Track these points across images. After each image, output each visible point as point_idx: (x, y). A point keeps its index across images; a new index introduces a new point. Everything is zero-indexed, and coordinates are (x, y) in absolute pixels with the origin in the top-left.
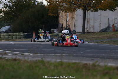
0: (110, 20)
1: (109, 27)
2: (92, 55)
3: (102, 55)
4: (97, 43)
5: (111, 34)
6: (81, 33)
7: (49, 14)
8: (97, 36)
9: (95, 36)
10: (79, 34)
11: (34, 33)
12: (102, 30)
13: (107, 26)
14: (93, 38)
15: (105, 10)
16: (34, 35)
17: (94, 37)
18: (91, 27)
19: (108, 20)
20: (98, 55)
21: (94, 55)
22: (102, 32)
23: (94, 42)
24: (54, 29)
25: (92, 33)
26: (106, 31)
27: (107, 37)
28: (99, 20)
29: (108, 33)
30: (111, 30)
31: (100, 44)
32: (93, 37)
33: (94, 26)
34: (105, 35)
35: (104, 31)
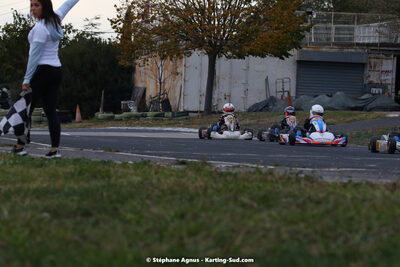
0: (272, 81)
6: (201, 112)
7: (121, 63)
10: (195, 114)
11: (78, 110)
12: (256, 105)
15: (263, 56)
16: (78, 115)
18: (223, 98)
19: (267, 80)
22: (255, 111)
24: (128, 102)
26: (267, 110)
28: (244, 81)
30: (280, 106)
33: (229, 96)
35: (261, 110)
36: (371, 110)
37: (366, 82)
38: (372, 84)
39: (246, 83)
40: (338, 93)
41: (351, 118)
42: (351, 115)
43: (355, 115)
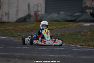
0: (32, 5)
1: (29, 16)
2: (6, 54)
3: (20, 54)
4: (13, 37)
5: (32, 26)
8: (13, 28)
9: (10, 28)
12: (20, 19)
13: (26, 14)
14: (6, 30)
17: (8, 29)
19: (29, 5)
20: (15, 54)
21: (9, 54)
22: (19, 22)
23: (8, 36)
25: (6, 22)
26: (26, 21)
27: (27, 29)
29: (29, 24)
30: (32, 19)
31: (16, 38)
32: (6, 28)
33: (8, 13)
34: (24, 27)
35: (22, 22)
36: (79, 22)
37: (84, 6)
38: (87, 7)
39: (17, 7)
40: (62, 12)
41: (63, 26)
42: (64, 24)
43: (67, 24)
